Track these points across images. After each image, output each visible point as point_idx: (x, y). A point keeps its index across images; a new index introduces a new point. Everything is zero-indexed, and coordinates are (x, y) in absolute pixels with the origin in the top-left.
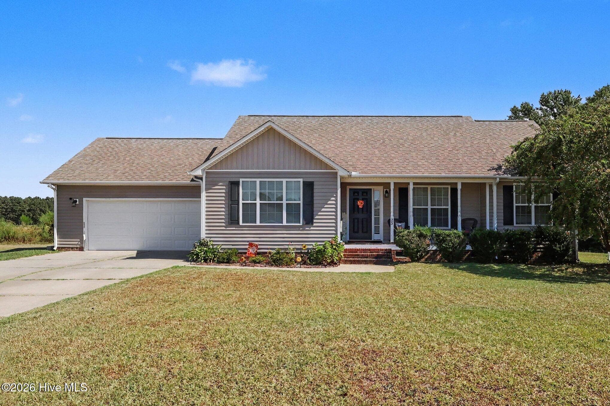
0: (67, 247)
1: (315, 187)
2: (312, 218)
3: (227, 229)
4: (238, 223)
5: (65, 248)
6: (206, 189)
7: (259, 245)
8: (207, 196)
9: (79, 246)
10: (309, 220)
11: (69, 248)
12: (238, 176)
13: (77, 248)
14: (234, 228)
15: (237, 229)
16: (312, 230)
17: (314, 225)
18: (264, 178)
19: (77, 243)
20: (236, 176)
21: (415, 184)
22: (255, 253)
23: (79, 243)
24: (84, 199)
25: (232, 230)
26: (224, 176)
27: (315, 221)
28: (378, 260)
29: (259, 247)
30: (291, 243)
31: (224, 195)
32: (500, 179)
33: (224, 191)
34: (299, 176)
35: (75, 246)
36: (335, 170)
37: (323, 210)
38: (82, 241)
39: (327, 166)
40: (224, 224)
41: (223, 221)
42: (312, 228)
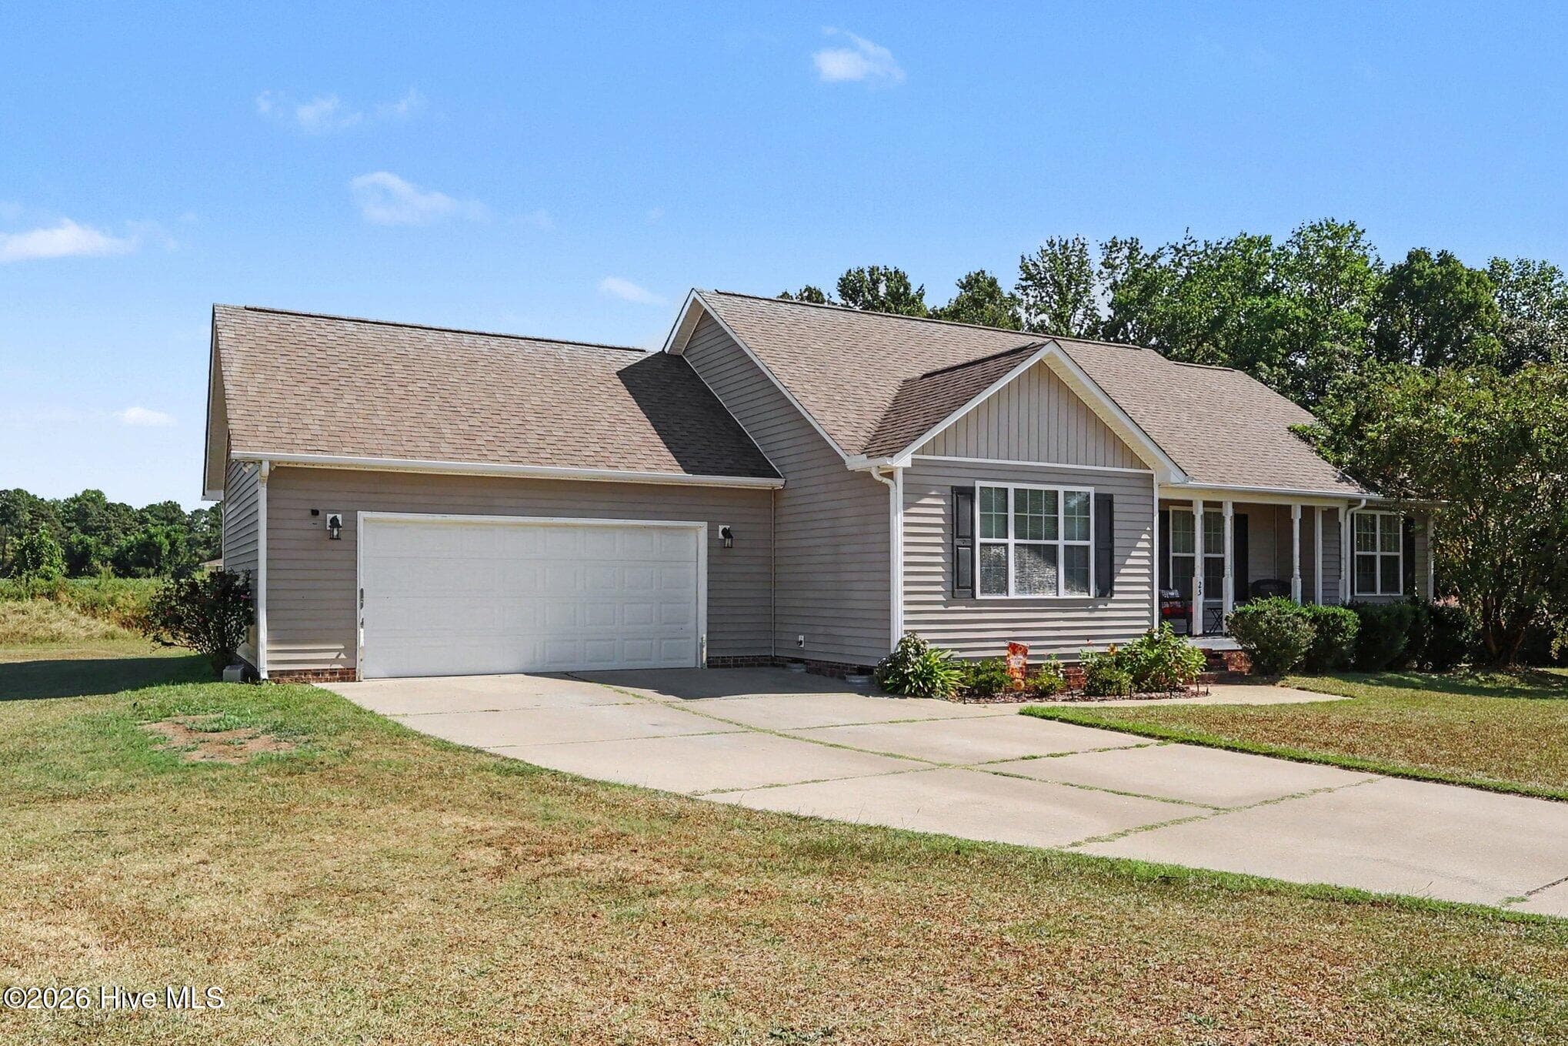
0: (300, 672)
1: (1116, 507)
2: (1112, 583)
3: (950, 608)
4: (973, 596)
5: (290, 673)
6: (907, 505)
7: (1032, 647)
8: (906, 524)
9: (340, 666)
10: (1106, 588)
11: (306, 672)
12: (972, 473)
13: (333, 672)
14: (964, 608)
15: (969, 609)
16: (1112, 609)
17: (1116, 597)
18: (1023, 481)
19: (333, 655)
20: (967, 473)
21: (1206, 504)
22: (1021, 668)
23: (343, 656)
24: (362, 515)
25: (962, 612)
26: (940, 472)
27: (1116, 588)
28: (1221, 675)
29: (1030, 652)
30: (1086, 642)
31: (940, 521)
32: (1368, 501)
33: (941, 511)
34: (1088, 480)
35: (327, 667)
36: (1149, 469)
37: (1129, 562)
38: (352, 649)
39: (1134, 459)
40: (941, 598)
41: (940, 588)
42: (1110, 606)
